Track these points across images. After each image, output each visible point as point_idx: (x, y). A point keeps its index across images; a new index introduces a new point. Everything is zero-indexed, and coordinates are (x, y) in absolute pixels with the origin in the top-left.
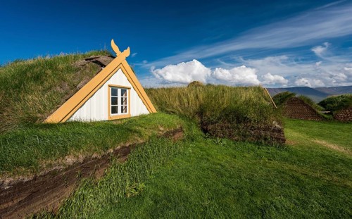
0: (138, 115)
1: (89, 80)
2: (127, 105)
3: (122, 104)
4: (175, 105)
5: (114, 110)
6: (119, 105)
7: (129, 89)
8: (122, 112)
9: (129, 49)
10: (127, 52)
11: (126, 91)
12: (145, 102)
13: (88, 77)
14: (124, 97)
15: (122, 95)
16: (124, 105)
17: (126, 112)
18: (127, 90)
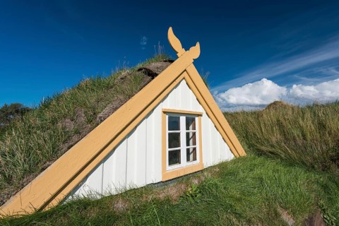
0: (217, 163)
1: (122, 103)
2: (197, 146)
3: (188, 144)
4: (274, 139)
5: (174, 158)
6: (183, 148)
7: (200, 115)
8: (188, 159)
9: (198, 45)
10: (196, 51)
11: (194, 120)
12: (226, 139)
13: (121, 97)
14: (191, 131)
15: (188, 128)
16: (191, 147)
17: (195, 159)
18: (197, 119)
